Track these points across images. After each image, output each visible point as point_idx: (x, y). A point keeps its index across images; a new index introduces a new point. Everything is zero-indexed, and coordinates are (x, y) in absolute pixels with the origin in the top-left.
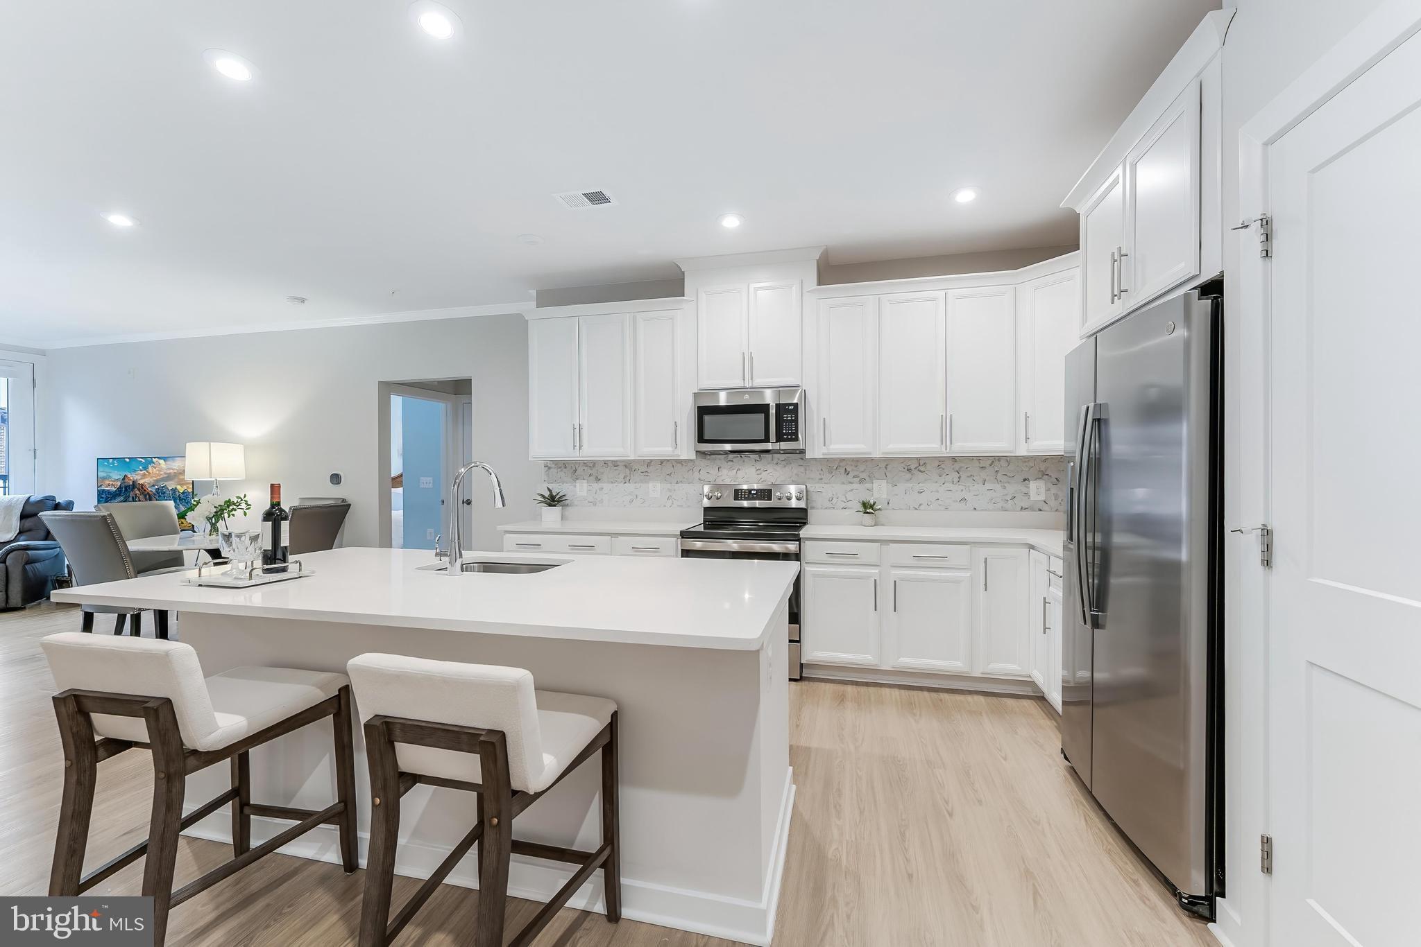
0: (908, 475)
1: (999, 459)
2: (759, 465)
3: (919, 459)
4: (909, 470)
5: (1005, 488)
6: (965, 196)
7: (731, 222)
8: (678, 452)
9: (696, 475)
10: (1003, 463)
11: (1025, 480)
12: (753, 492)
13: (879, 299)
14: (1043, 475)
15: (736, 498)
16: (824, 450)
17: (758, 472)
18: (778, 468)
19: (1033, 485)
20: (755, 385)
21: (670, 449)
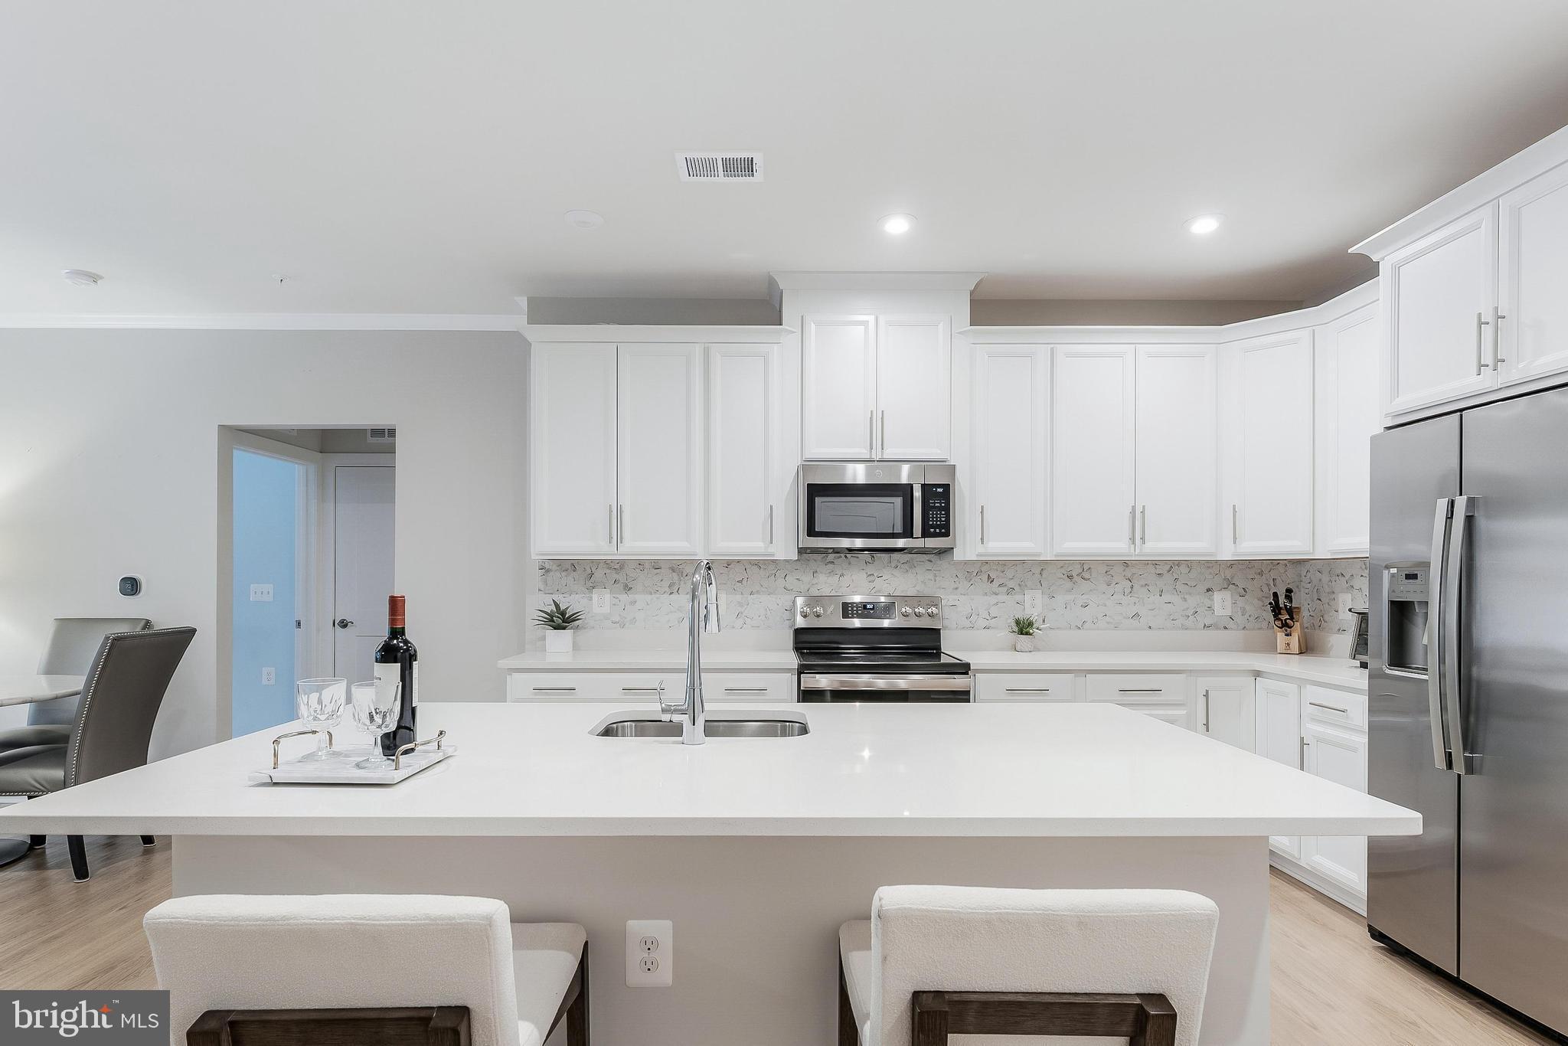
0: (1068, 584)
1: (1179, 563)
2: (870, 569)
3: (1082, 563)
4: (1070, 577)
5: (1185, 600)
6: (1204, 226)
7: (897, 226)
8: (771, 550)
9: (781, 582)
10: (1184, 569)
11: (1208, 590)
12: (868, 607)
13: (1052, 349)
14: (1229, 584)
15: (845, 615)
16: (980, 549)
17: (871, 578)
18: (896, 572)
19: (1218, 596)
20: (886, 456)
21: (761, 544)
